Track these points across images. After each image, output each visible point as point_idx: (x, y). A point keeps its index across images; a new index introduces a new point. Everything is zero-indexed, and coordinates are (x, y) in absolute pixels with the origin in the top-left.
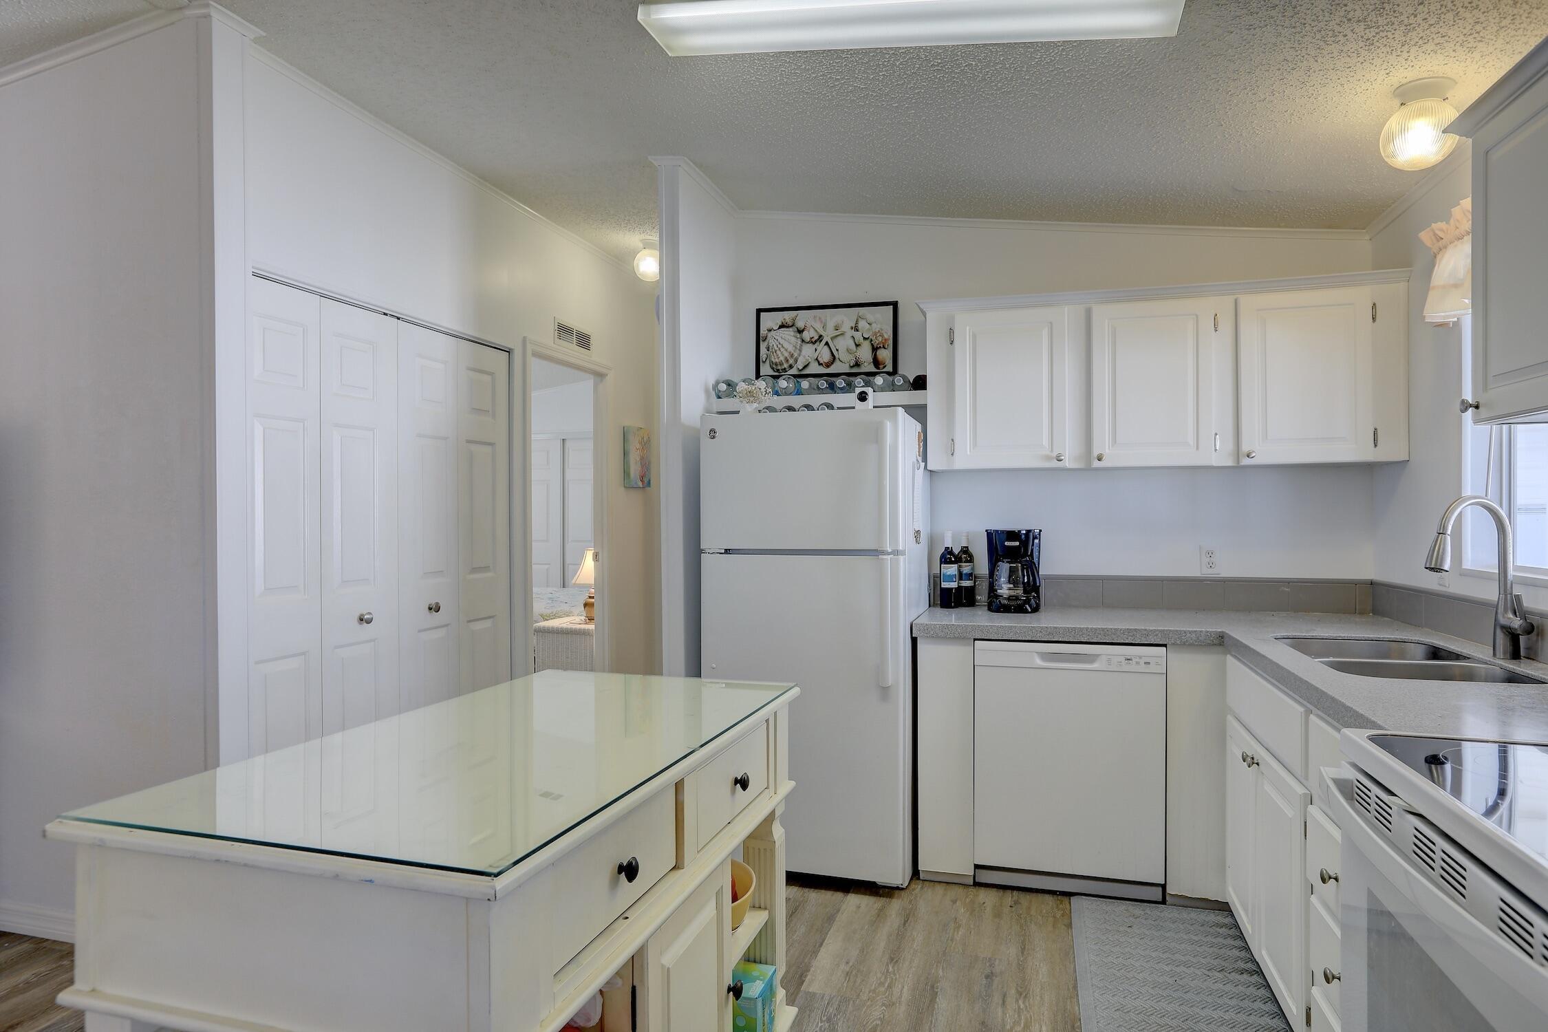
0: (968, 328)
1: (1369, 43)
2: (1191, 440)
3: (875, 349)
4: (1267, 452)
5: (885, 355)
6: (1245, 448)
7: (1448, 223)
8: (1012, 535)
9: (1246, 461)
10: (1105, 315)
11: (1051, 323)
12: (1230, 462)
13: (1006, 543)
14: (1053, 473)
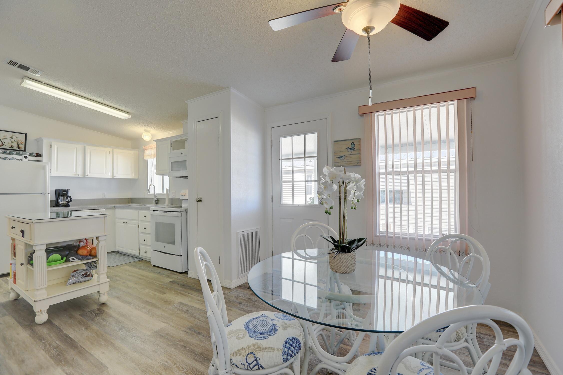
0: (56, 145)
1: (144, 126)
2: (105, 173)
3: (18, 144)
4: (118, 176)
5: (22, 146)
6: (114, 175)
7: (147, 146)
8: (65, 190)
9: (115, 177)
10: (88, 148)
11: (77, 148)
12: (111, 178)
13: (63, 192)
14: (76, 178)
